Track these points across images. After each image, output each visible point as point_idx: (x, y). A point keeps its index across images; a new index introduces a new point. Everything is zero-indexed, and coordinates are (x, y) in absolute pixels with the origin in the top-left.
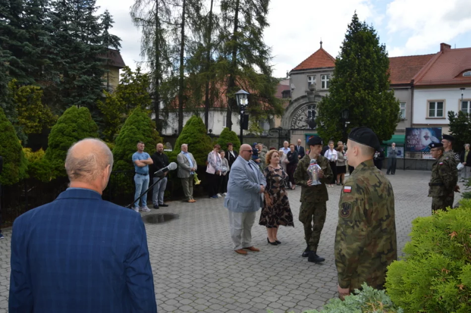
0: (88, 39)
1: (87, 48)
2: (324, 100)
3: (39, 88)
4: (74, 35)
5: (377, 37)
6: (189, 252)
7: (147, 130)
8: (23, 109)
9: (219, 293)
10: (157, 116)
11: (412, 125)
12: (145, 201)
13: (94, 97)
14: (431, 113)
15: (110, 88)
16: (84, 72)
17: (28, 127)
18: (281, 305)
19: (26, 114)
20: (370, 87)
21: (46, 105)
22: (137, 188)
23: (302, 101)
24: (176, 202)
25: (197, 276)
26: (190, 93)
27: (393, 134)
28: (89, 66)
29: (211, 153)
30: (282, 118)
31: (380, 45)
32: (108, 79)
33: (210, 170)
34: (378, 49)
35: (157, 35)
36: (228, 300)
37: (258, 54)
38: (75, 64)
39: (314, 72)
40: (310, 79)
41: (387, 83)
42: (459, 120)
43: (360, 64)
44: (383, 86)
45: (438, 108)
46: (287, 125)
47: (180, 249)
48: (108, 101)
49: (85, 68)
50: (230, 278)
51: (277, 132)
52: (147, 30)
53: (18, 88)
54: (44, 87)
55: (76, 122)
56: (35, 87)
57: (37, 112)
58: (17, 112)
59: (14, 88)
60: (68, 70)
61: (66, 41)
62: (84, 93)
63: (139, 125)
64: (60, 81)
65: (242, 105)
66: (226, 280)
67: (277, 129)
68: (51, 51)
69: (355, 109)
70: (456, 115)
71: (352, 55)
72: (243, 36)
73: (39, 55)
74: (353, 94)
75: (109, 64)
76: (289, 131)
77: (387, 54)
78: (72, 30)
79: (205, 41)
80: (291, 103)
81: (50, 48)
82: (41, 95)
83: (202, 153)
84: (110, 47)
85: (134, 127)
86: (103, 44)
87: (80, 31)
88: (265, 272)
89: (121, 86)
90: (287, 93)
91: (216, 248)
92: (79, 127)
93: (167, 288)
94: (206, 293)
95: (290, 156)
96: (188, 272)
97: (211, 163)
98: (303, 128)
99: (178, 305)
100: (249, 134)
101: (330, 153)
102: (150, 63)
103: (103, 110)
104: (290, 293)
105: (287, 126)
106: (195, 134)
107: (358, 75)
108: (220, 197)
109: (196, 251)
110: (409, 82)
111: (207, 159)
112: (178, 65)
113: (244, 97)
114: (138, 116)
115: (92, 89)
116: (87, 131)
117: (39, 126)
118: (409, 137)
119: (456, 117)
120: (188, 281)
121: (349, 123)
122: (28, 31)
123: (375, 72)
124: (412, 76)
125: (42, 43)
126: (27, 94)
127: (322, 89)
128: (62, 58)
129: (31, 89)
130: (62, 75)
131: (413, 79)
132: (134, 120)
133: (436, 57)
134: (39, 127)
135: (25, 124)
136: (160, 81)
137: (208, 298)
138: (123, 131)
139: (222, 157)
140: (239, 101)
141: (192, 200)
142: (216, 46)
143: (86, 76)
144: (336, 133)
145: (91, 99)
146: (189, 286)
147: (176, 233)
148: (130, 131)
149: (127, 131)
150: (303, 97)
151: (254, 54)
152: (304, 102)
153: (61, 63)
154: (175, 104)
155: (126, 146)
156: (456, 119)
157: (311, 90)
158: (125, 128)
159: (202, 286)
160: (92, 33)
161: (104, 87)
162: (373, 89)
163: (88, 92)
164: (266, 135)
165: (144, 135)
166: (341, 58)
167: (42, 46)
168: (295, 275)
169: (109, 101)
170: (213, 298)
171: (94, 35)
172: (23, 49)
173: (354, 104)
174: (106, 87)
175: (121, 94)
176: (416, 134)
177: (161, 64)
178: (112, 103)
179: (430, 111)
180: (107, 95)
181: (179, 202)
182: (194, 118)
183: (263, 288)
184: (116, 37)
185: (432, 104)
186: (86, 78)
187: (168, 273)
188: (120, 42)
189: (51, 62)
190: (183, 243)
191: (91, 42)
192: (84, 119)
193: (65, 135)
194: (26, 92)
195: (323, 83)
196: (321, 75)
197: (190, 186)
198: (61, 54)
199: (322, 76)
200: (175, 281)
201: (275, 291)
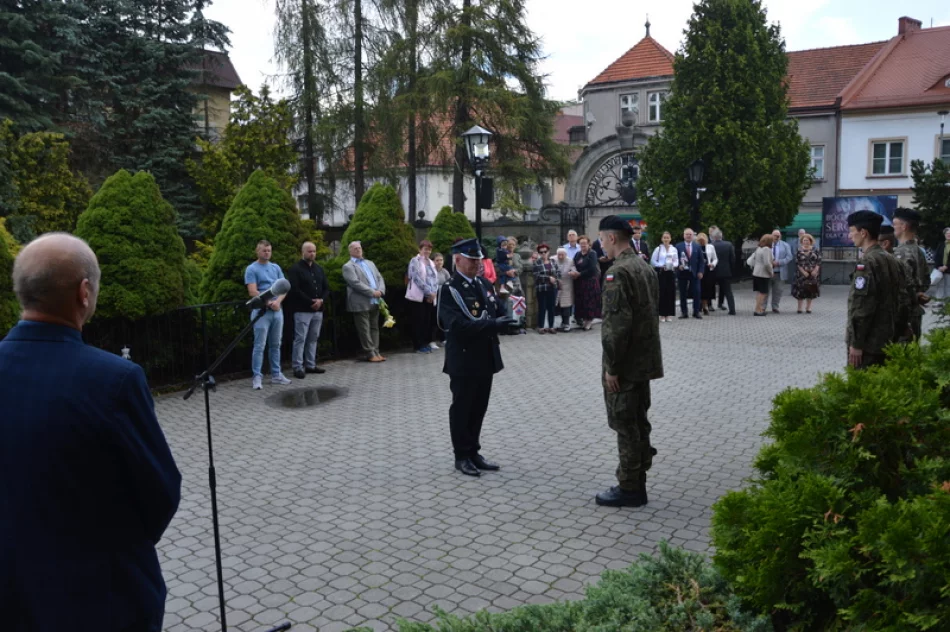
0: (160, 30)
1: (158, 49)
2: (652, 144)
3: (61, 136)
4: (130, 22)
5: (762, 8)
6: (362, 464)
7: (278, 215)
8: (31, 182)
9: (414, 549)
10: (312, 188)
11: (838, 191)
12: (278, 364)
13: (178, 153)
14: (878, 167)
15: (211, 133)
16: (154, 101)
17: (43, 218)
18: (542, 572)
19: (38, 192)
20: (746, 113)
21: (80, 173)
22: (256, 337)
23: (607, 148)
24: (345, 362)
25: (373, 516)
26: (377, 138)
27: (796, 212)
28: (165, 87)
29: (416, 259)
30: (567, 183)
31: (768, 25)
32: (206, 113)
33: (413, 294)
34: (764, 33)
35: (305, 18)
36: (433, 564)
37: (514, 52)
38: (134, 85)
39: (633, 87)
40: (626, 100)
41: (783, 106)
42: (934, 179)
43: (724, 67)
44: (774, 111)
45: (891, 155)
46: (578, 198)
47: (344, 458)
48: (206, 160)
49: (156, 93)
50: (441, 517)
51: (556, 212)
52: (285, 10)
53: (17, 137)
54: (73, 135)
55: (127, 204)
56: (53, 135)
57: (61, 188)
58: (18, 188)
59: (8, 139)
60: (122, 97)
61: (114, 37)
62: (157, 144)
63: (261, 206)
64: (106, 121)
65: (478, 158)
66: (432, 522)
67: (556, 206)
68: (83, 58)
69: (716, 161)
70: (929, 167)
71: (709, 47)
72: (483, 15)
73: (58, 69)
74: (711, 128)
75: (209, 82)
76: (582, 210)
77: (784, 43)
78: (126, 12)
79: (406, 27)
80: (586, 151)
81: (81, 52)
82: (69, 151)
83: (396, 259)
84: (208, 47)
85: (250, 210)
86: (192, 41)
87: (141, 15)
88: (514, 503)
89: (234, 128)
90: (578, 132)
91: (418, 455)
92: (135, 214)
93: (309, 541)
94: (389, 550)
95: (581, 261)
96: (356, 508)
97: (416, 280)
98: (610, 204)
99: (328, 577)
100: (501, 219)
101: (663, 253)
102: (293, 76)
103: (198, 180)
104: (562, 546)
105: (578, 201)
106: (381, 221)
107: (721, 90)
108: (436, 349)
109: (376, 463)
110: (832, 103)
111: (407, 271)
112: (351, 80)
113: (481, 142)
114: (260, 187)
115: (173, 136)
116: (151, 222)
117: (68, 216)
118: (829, 217)
119: (928, 172)
120: (355, 525)
121: (704, 189)
122: (30, 18)
123: (757, 82)
124: (839, 91)
125: (63, 43)
126: (37, 149)
127: (650, 121)
128: (108, 72)
129: (45, 140)
130: (109, 109)
131: (839, 95)
132: (251, 196)
133: (889, 48)
134: (66, 218)
135: (36, 213)
136: (314, 115)
137: (391, 561)
138: (230, 220)
139: (437, 267)
140: (472, 150)
141: (377, 357)
142: (427, 36)
143: (159, 110)
144: (679, 211)
145: (171, 156)
146: (353, 535)
147: (339, 427)
148: (244, 219)
149: (238, 218)
150: (610, 139)
151: (507, 53)
152: (613, 150)
153: (107, 83)
154: (347, 162)
155: (237, 250)
156: (928, 177)
157: (627, 124)
158: (233, 212)
159: (382, 535)
160: (169, 17)
161: (197, 130)
162: (753, 117)
163: (164, 142)
164: (535, 219)
165: (272, 226)
166: (686, 55)
167: (64, 48)
168: (576, 508)
169: (209, 160)
170: (401, 560)
171: (173, 21)
172: (23, 56)
173: (714, 149)
174: (203, 130)
175: (234, 144)
176: (845, 209)
177: (316, 79)
178: (215, 163)
179: (875, 161)
180: (205, 147)
181: (350, 362)
182: (377, 189)
183: (508, 538)
184: (220, 25)
185: (878, 148)
186: (160, 114)
187: (315, 510)
188: (228, 34)
189: (85, 82)
190: (351, 447)
191: (167, 36)
192: (144, 198)
193: (105, 231)
194: (34, 146)
195: (653, 109)
196: (648, 93)
197: (372, 329)
198: (104, 64)
199: (651, 95)
200: (326, 527)
201: (533, 542)
